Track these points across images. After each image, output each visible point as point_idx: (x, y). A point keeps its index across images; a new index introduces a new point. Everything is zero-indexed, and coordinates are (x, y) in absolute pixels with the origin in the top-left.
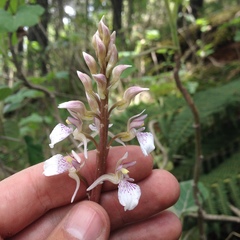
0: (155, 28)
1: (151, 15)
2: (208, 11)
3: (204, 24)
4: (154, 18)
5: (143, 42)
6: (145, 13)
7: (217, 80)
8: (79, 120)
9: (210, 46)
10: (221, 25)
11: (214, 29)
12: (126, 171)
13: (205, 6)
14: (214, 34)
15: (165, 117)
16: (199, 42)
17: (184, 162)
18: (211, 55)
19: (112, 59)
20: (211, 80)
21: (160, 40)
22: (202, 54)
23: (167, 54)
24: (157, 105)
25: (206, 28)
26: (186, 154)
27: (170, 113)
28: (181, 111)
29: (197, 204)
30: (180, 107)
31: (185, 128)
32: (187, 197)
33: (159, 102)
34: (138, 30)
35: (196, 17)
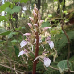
0: (51, 14)
1: (49, 10)
2: (67, 8)
3: (66, 13)
4: (50, 11)
5: (47, 18)
6: (47, 9)
7: (70, 29)
8: (29, 39)
9: (68, 19)
10: (71, 13)
11: (69, 14)
12: (46, 55)
13: (65, 7)
14: (69, 16)
15: (56, 40)
16: (65, 18)
17: (61, 55)
18: (68, 22)
19: (39, 19)
20: (69, 29)
21: (52, 17)
22: (66, 21)
23: (55, 21)
24: (53, 37)
25: (67, 14)
26: (62, 52)
27: (57, 39)
28: (61, 38)
29: (68, 67)
30: (60, 37)
31: (63, 44)
32: (65, 65)
33: (54, 36)
34: (46, 14)
35: (64, 11)
